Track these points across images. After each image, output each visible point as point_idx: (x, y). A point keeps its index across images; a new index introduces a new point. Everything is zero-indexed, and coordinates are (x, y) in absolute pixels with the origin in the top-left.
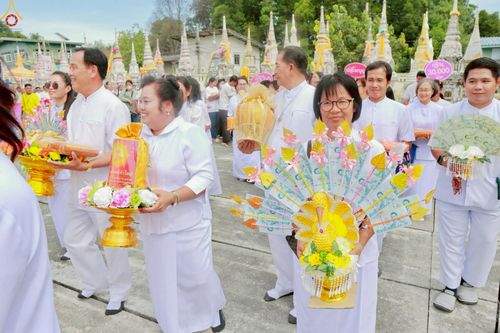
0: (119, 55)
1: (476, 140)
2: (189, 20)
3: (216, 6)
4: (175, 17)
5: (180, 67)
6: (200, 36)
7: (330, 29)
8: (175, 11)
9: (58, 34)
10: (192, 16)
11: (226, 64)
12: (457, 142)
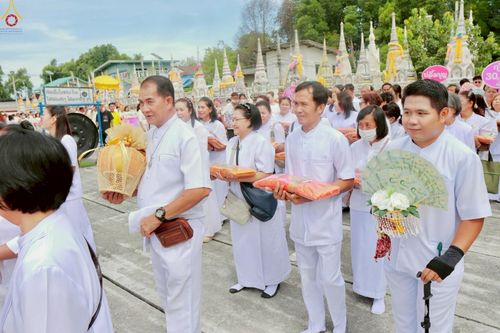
0: (201, 72)
1: (402, 185)
2: (274, 32)
3: (299, 17)
4: (260, 31)
5: (256, 81)
6: (282, 48)
7: (408, 35)
8: (260, 25)
9: (153, 54)
10: (277, 28)
11: (298, 76)
12: (382, 187)
